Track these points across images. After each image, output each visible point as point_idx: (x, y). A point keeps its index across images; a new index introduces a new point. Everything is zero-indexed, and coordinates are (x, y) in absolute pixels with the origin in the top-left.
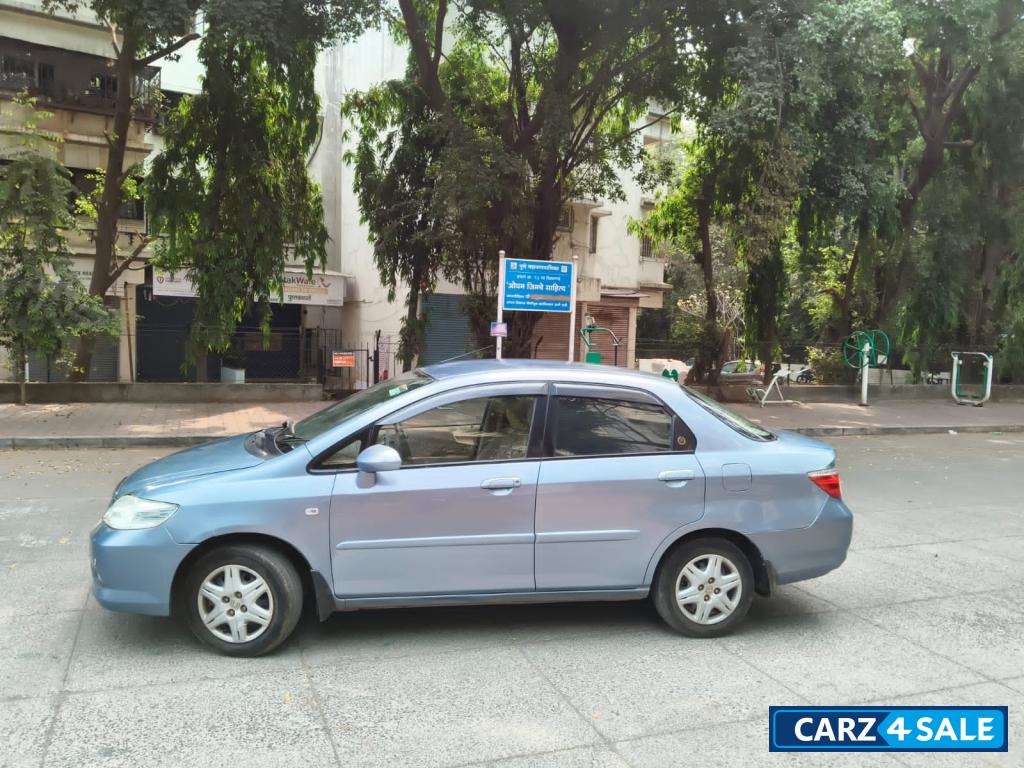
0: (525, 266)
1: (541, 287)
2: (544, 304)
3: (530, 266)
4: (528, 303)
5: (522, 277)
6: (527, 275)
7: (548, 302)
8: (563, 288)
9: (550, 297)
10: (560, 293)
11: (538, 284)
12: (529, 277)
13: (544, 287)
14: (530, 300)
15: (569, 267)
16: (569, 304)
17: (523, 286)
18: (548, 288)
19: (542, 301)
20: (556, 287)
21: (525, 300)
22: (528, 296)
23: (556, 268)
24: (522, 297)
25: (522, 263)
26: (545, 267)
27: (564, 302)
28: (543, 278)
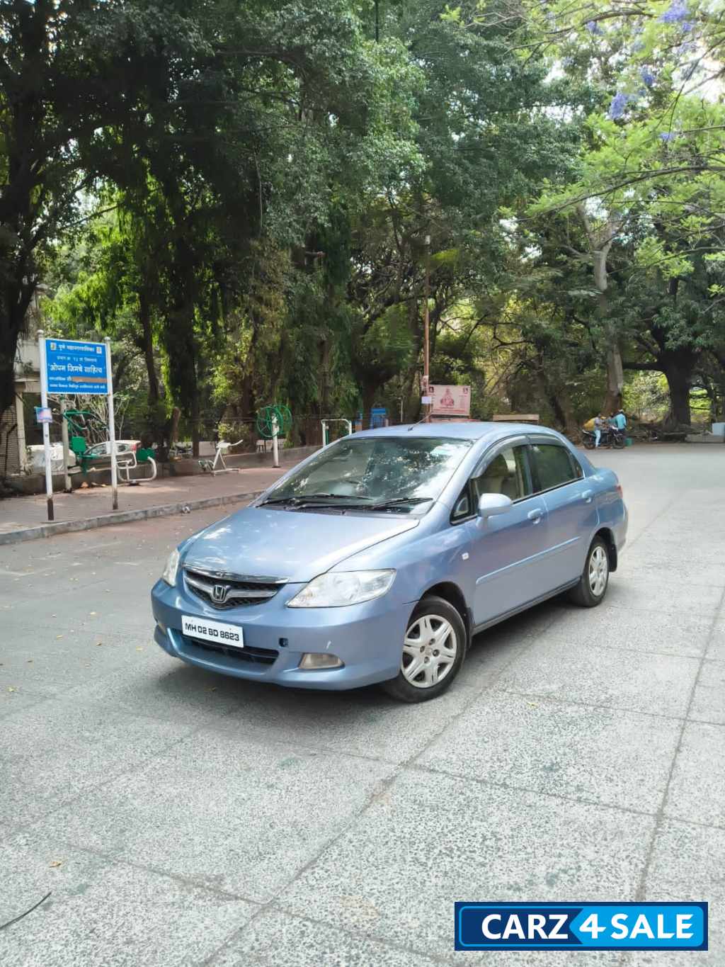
0: (64, 347)
1: (80, 368)
2: (85, 386)
3: (70, 348)
4: (70, 386)
5: (62, 358)
6: (67, 356)
7: (87, 384)
8: (100, 370)
9: (89, 380)
10: (97, 375)
11: (77, 365)
12: (69, 358)
13: (83, 369)
14: (72, 382)
15: (103, 348)
16: (106, 385)
17: (63, 368)
18: (87, 369)
19: (82, 383)
20: (94, 369)
21: (66, 382)
22: (69, 378)
23: (92, 349)
24: (64, 379)
25: (61, 343)
26: (82, 348)
27: (102, 384)
28: (81, 359)
